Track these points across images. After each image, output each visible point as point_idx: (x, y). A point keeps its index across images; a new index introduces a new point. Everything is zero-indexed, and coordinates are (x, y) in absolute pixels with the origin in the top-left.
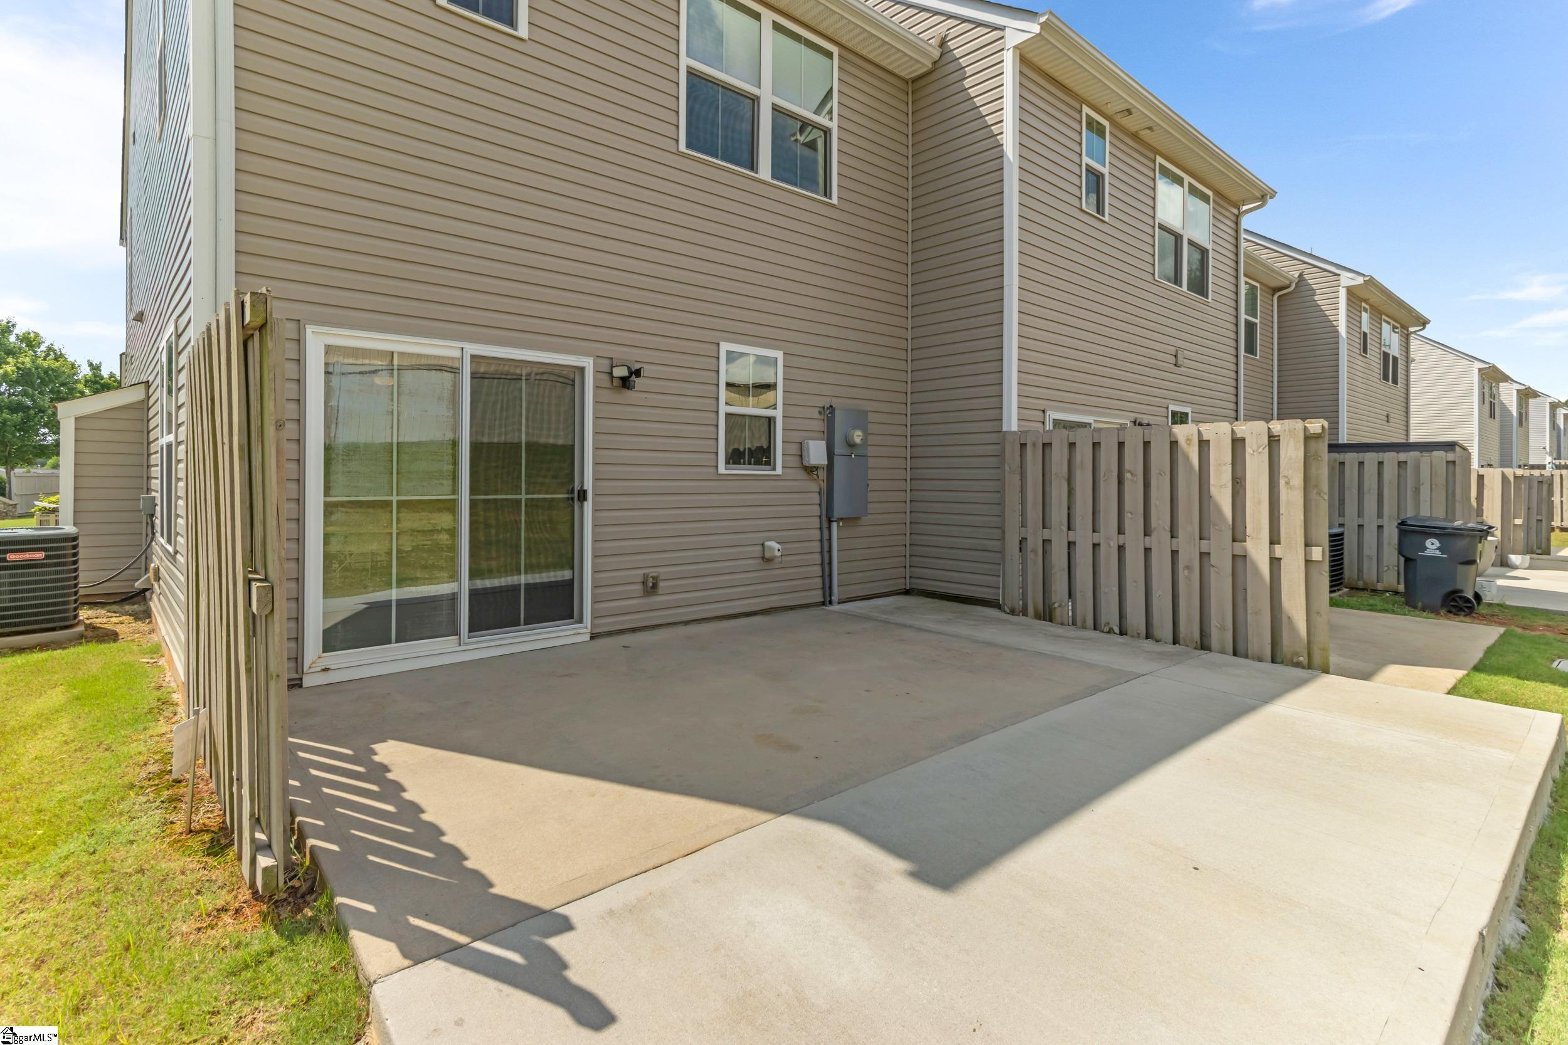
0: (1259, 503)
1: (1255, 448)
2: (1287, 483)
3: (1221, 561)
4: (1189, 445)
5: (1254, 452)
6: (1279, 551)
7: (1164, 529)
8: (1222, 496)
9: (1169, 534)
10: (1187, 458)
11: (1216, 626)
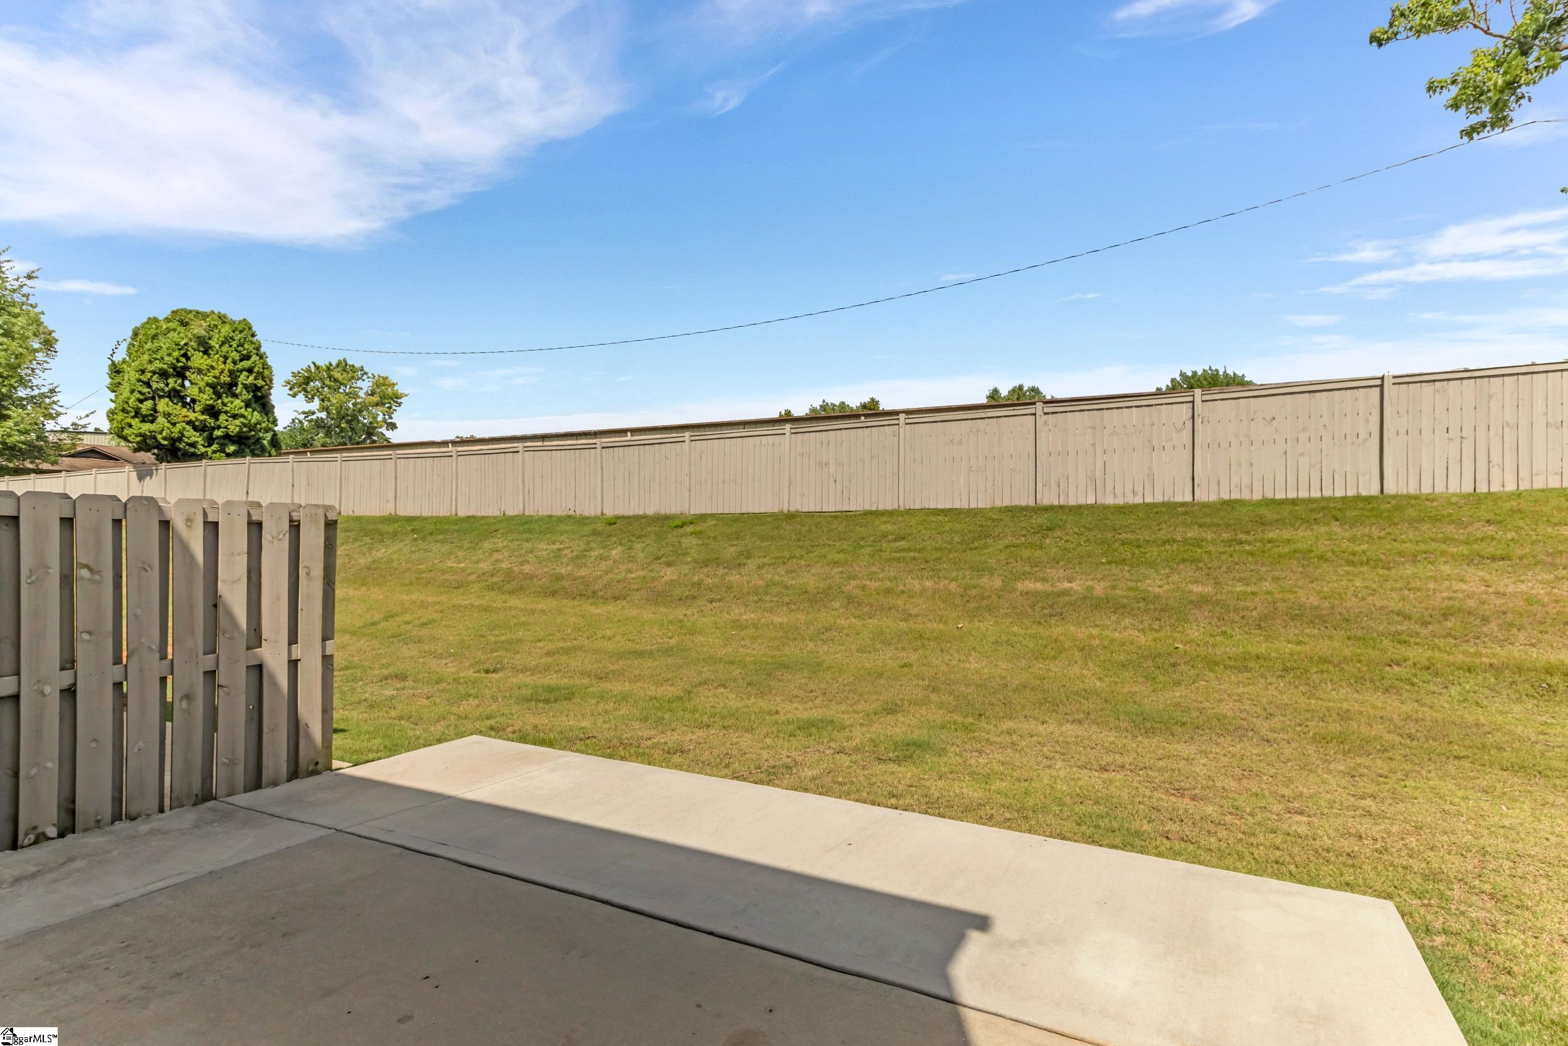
0: (278, 599)
1: (275, 534)
2: (308, 574)
3: (235, 678)
4: (190, 527)
5: (273, 538)
6: (297, 652)
7: (150, 648)
8: (235, 597)
9: (158, 656)
10: (186, 548)
11: (224, 763)
